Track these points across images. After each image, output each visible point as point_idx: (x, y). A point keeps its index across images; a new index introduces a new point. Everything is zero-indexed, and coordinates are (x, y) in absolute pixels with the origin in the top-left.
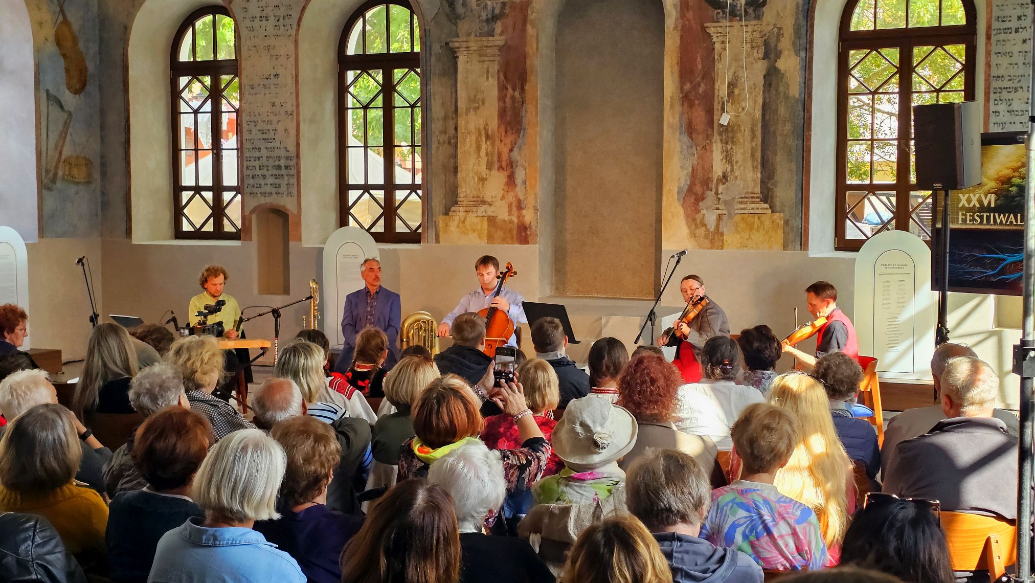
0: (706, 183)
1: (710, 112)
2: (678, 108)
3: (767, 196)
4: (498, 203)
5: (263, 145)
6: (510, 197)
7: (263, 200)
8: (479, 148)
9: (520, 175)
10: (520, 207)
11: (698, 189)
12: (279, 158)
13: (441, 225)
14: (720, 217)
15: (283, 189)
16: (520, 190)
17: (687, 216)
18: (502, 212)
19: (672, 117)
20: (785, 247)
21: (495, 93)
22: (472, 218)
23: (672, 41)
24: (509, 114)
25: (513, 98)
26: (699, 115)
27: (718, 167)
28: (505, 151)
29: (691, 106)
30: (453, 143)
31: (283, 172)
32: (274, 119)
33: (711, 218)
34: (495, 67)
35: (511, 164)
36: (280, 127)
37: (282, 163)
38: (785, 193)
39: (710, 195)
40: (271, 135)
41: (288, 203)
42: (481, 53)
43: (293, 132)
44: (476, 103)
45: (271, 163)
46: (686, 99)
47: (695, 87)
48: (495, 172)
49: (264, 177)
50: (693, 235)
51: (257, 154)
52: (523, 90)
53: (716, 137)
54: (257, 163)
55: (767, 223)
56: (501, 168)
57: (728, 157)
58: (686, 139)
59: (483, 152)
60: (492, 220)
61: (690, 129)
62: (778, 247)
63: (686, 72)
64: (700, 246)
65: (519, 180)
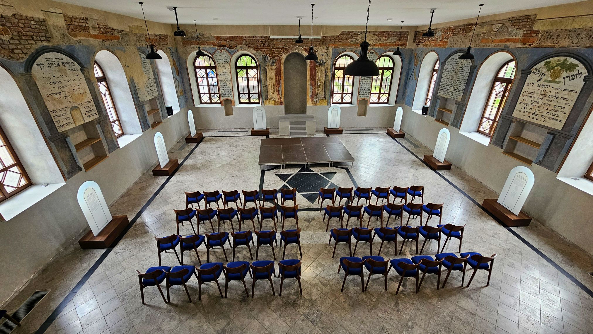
0: (315, 94)
1: (315, 82)
2: (310, 81)
3: (325, 97)
4: (276, 98)
5: (224, 87)
6: (279, 97)
7: (225, 98)
8: (272, 88)
9: (280, 93)
10: (280, 99)
11: (313, 95)
12: (228, 89)
13: (265, 102)
14: (317, 100)
15: (230, 95)
16: (280, 96)
17: (311, 100)
18: (277, 100)
19: (309, 82)
20: (327, 105)
21: (275, 77)
22: (271, 101)
23: (309, 69)
24: (278, 81)
25: (278, 78)
26: (314, 82)
27: (317, 92)
28: (277, 88)
29: (312, 81)
30: (267, 87)
31: (229, 92)
32: (226, 82)
33: (315, 100)
34: (275, 72)
35: (279, 91)
36: (228, 83)
37: (229, 90)
38: (328, 96)
39: (315, 96)
40: (226, 85)
41: (232, 98)
42: (271, 69)
43: (231, 84)
44: (271, 79)
45: (226, 90)
46: (311, 79)
47: (313, 78)
48: (275, 92)
49: (225, 93)
50: (312, 103)
51: (223, 89)
52: (280, 77)
53: (316, 86)
54: (223, 90)
55: (325, 101)
56: (276, 91)
57: (318, 90)
58: (311, 87)
59: (273, 89)
60: (275, 101)
61: (312, 85)
62: (326, 105)
63: (311, 75)
64: (313, 105)
65: (280, 94)
